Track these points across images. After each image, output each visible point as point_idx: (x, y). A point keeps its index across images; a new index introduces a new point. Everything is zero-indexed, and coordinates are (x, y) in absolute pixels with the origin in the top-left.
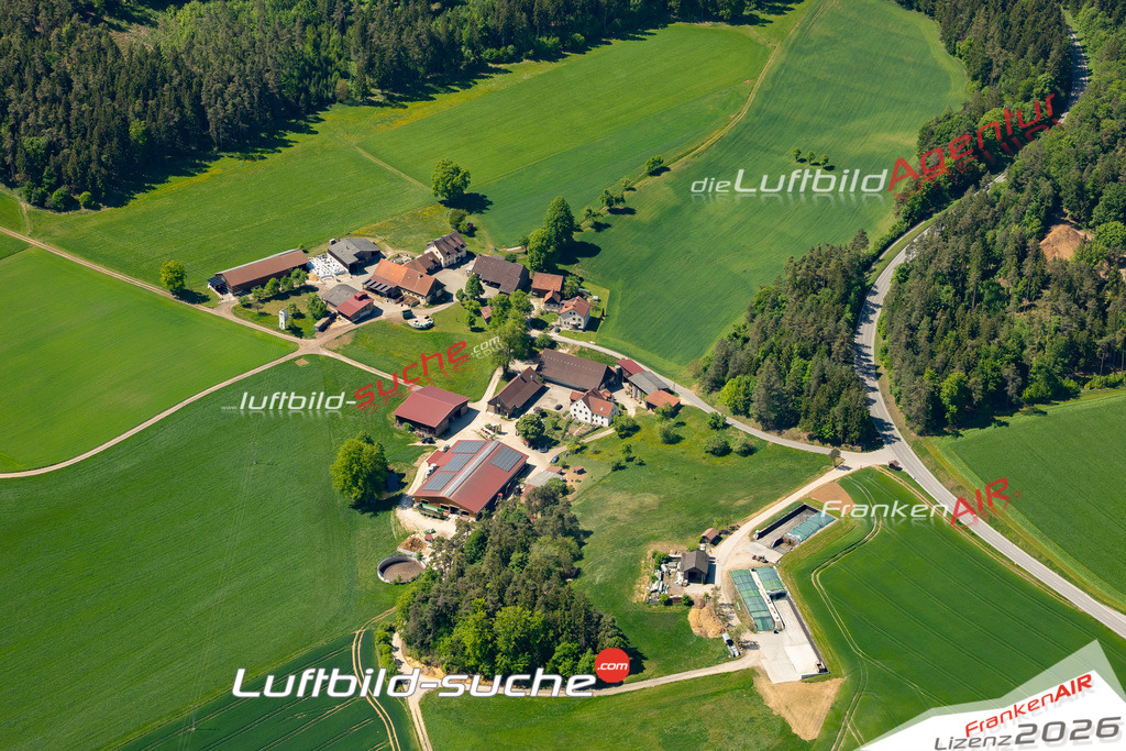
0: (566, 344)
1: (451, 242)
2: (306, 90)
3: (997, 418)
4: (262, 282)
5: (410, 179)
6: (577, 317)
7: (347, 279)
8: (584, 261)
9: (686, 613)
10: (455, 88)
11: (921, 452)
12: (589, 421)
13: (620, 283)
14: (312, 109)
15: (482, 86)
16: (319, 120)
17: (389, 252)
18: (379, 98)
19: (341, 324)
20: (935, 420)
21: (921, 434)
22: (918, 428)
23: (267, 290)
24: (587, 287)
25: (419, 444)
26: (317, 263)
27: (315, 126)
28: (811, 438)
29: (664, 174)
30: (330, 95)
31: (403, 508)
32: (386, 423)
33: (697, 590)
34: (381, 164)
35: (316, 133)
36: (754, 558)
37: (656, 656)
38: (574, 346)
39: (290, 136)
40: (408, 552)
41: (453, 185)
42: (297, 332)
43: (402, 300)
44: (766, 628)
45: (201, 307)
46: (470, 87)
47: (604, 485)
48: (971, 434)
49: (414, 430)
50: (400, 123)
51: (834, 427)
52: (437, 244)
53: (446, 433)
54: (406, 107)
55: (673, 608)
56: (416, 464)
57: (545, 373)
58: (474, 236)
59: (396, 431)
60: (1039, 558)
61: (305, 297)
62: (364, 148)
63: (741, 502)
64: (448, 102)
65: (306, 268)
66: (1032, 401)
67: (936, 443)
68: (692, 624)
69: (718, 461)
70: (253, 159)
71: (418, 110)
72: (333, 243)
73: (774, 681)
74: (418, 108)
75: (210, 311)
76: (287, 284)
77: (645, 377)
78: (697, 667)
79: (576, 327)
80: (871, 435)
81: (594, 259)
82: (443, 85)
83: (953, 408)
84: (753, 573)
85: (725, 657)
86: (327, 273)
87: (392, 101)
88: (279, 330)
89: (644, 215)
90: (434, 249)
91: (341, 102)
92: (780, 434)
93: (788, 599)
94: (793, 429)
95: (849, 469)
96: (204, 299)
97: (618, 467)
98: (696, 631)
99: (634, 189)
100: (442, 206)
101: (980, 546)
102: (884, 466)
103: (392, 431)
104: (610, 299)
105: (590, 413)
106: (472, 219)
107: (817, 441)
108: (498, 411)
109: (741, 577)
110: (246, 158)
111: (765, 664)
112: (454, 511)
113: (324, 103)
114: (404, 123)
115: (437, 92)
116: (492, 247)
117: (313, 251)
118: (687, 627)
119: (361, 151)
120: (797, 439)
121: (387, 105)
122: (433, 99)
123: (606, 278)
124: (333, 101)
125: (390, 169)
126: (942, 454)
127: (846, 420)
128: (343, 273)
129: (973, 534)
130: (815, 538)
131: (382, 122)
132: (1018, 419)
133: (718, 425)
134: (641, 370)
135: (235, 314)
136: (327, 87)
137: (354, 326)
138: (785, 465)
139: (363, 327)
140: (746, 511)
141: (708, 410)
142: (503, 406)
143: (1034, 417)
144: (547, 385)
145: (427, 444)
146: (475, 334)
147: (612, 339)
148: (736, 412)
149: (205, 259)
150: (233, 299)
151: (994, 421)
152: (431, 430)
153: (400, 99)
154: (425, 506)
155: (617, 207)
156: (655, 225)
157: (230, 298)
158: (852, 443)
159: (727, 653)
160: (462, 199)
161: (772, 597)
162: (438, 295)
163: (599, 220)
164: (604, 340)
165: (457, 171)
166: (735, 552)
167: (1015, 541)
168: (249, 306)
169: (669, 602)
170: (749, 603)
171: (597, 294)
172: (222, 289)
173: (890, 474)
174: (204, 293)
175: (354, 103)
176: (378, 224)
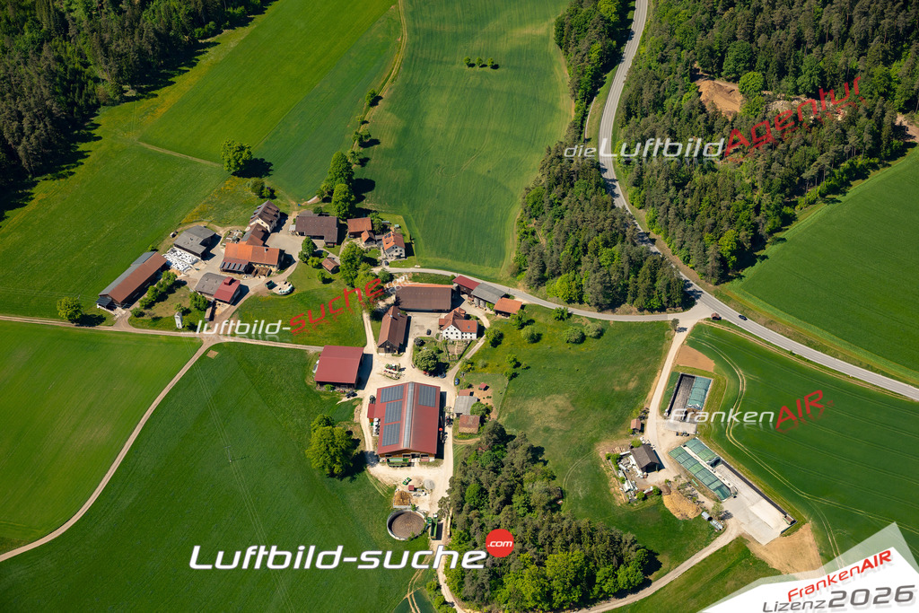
0: (400, 274)
1: (268, 211)
2: (74, 104)
3: (757, 254)
4: (142, 290)
5: (198, 160)
6: (399, 249)
7: (202, 265)
8: (368, 195)
9: (661, 502)
10: (185, 68)
11: (726, 299)
12: (460, 338)
13: (405, 208)
14: (86, 118)
15: (207, 59)
16: (97, 126)
17: (221, 232)
18: (131, 93)
19: (222, 308)
21: (717, 284)
22: (715, 280)
23: (147, 296)
24: (387, 219)
25: (345, 399)
26: (170, 257)
27: (97, 132)
29: (380, 102)
30: (94, 101)
31: (373, 465)
32: (309, 388)
33: (656, 479)
34: (168, 152)
35: (100, 138)
36: (677, 434)
37: (663, 549)
39: (82, 147)
40: (403, 507)
41: (243, 160)
42: (193, 327)
43: (257, 272)
44: (726, 496)
45: (102, 328)
46: (195, 64)
48: (748, 272)
49: (334, 388)
50: (161, 112)
52: (260, 216)
53: (361, 383)
54: (156, 96)
55: (650, 501)
56: (356, 420)
58: (275, 198)
59: (321, 393)
61: (180, 292)
62: (146, 142)
63: (632, 385)
64: (186, 82)
65: (167, 266)
68: (672, 511)
69: (582, 348)
70: (64, 176)
71: (167, 97)
72: (174, 236)
73: (764, 543)
74: (167, 94)
75: (110, 329)
76: (161, 285)
78: (699, 548)
79: (399, 257)
80: (688, 301)
81: (374, 191)
82: (175, 69)
83: (734, 258)
84: (686, 448)
85: (714, 534)
86: (181, 263)
87: (143, 94)
88: (177, 330)
89: (387, 142)
90: (260, 221)
91: (104, 104)
93: (723, 463)
95: (685, 329)
96: (99, 320)
97: (514, 375)
98: (678, 515)
99: (366, 122)
100: (236, 178)
102: (708, 319)
103: (317, 395)
104: (406, 222)
105: (460, 333)
106: (267, 182)
108: (388, 351)
109: (678, 453)
110: (59, 177)
111: (748, 530)
112: (414, 456)
113: (93, 109)
114: (164, 110)
115: (174, 76)
116: (294, 203)
117: (161, 247)
118: (667, 514)
119: (145, 145)
121: (142, 98)
122: (173, 83)
124: (98, 105)
125: (177, 155)
127: (668, 292)
128: (196, 262)
129: (808, 361)
131: (146, 114)
132: (770, 250)
133: (563, 317)
134: (478, 284)
135: (133, 325)
136: (89, 96)
137: (234, 308)
139: (242, 306)
140: (643, 391)
141: (553, 306)
142: (392, 347)
143: (780, 245)
144: (409, 314)
145: (352, 398)
146: (328, 285)
147: (430, 259)
148: (570, 301)
149: (79, 281)
150: (124, 312)
151: (757, 257)
152: (350, 385)
153: (149, 89)
154: (391, 460)
155: (368, 142)
157: (119, 311)
158: (675, 307)
159: (713, 528)
160: (253, 168)
161: (712, 466)
162: (285, 261)
163: (362, 157)
164: (425, 262)
165: (242, 149)
166: (661, 432)
168: (142, 314)
169: (645, 498)
170: (701, 477)
171: (396, 222)
172: (111, 306)
173: (716, 325)
174: (98, 315)
175: (114, 103)
176: (197, 209)
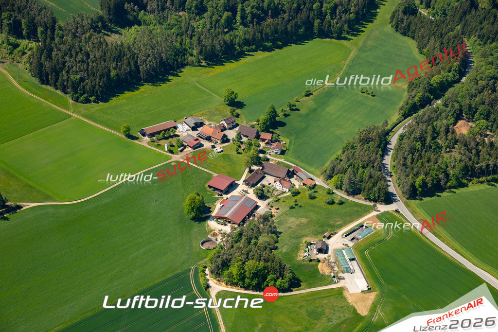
0: (273, 160)
1: (230, 119)
2: (177, 60)
3: (437, 194)
4: (159, 133)
5: (215, 95)
6: (277, 149)
7: (191, 132)
8: (280, 128)
9: (317, 265)
10: (233, 61)
11: (407, 206)
12: (281, 189)
13: (293, 137)
14: (179, 68)
15: (243, 61)
16: (182, 72)
17: (207, 123)
18: (204, 64)
19: (188, 149)
20: (413, 194)
21: (407, 199)
22: (407, 196)
23: (161, 136)
24: (281, 138)
25: (217, 196)
26: (179, 126)
27: (180, 74)
28: (365, 199)
29: (311, 96)
30: (186, 62)
31: (210, 220)
32: (204, 188)
33: (321, 256)
34: (205, 89)
35: (180, 76)
36: (343, 244)
37: (306, 281)
38: (276, 161)
39: (171, 77)
40: (212, 238)
41: (231, 98)
42: (171, 152)
43: (211, 141)
44: (348, 272)
45: (136, 141)
46: (238, 61)
47: (287, 214)
48: (427, 199)
49: (215, 191)
50: (212, 74)
51: (374, 195)
52: (225, 120)
53: (227, 192)
54: (214, 68)
55: (312, 263)
56: (215, 204)
57: (265, 170)
58: (239, 117)
59: (208, 191)
60: (452, 248)
61: (175, 139)
62: (198, 83)
63: (339, 223)
64: (230, 66)
65: (176, 128)
66: (450, 187)
67: (413, 203)
68: (319, 269)
69: (330, 206)
70: (157, 86)
71: (218, 69)
72: (186, 118)
73: (351, 292)
74: (219, 68)
75: (139, 143)
76: (168, 134)
77: (303, 173)
78: (321, 286)
79: (276, 153)
80: (388, 199)
81: (284, 127)
82: (228, 60)
83: (420, 189)
84: (343, 250)
85: (332, 282)
86: (183, 130)
87: (209, 65)
88: (165, 151)
89: (303, 111)
90: (224, 122)
91: (190, 65)
92: (353, 197)
93: (356, 261)
94: (358, 195)
95: (380, 211)
96: (137, 138)
97: (292, 208)
98: (321, 272)
99: (299, 102)
100: (227, 106)
101: (429, 243)
102: (393, 211)
103: (206, 191)
104: (290, 143)
105: (281, 186)
106: (238, 111)
107: (368, 200)
108: (247, 184)
109: (339, 252)
110: (154, 85)
111: (347, 286)
112: (229, 222)
113: (183, 65)
114: (213, 74)
115: (226, 62)
116: (245, 122)
117: (178, 121)
118: (318, 270)
119: (197, 84)
120: (360, 199)
121: (207, 67)
122: (224, 65)
123: (288, 135)
124: (187, 64)
125: (207, 91)
126: (415, 207)
127: (379, 193)
128: (189, 130)
129: (427, 238)
130: (367, 237)
131: (205, 73)
132: (445, 194)
133: (330, 193)
134: (301, 171)
135: (148, 144)
136: (185, 59)
137: (193, 150)
138: (355, 209)
139: (196, 151)
140: (341, 226)
141: (327, 187)
142: (249, 183)
143: (451, 194)
144: (265, 175)
145: (220, 196)
146: (238, 155)
147: (290, 159)
148: (337, 188)
149: (138, 123)
150: (148, 139)
151: (436, 195)
152: (221, 191)
153: (212, 65)
154: (218, 220)
155: (293, 108)
156: (307, 115)
157: (147, 138)
158: (381, 202)
159: (333, 281)
160: (234, 103)
161: (350, 260)
162: (225, 140)
163: (286, 113)
164: (287, 159)
165: (233, 93)
166: (336, 242)
167: (443, 241)
168: (154, 141)
169: (311, 261)
170: (341, 262)
171: (285, 141)
172: (144, 135)
173: (396, 214)
174: (137, 136)
175: (194, 66)
176: (203, 112)
